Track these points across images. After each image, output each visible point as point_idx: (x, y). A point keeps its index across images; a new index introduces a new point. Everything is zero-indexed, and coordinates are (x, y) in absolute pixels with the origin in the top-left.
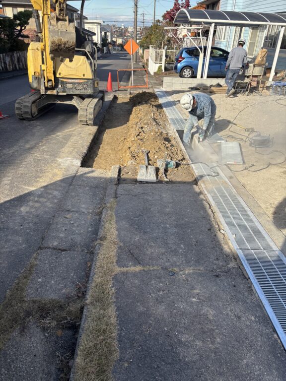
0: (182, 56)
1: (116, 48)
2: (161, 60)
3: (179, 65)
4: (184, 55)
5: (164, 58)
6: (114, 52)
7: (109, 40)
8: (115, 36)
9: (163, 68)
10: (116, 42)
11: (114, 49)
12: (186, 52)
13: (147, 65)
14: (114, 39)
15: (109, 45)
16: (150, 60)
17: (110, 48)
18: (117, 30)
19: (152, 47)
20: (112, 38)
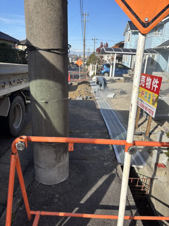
0: (104, 67)
1: (74, 65)
2: (95, 70)
3: (102, 71)
4: (105, 67)
5: (96, 68)
6: (73, 68)
7: (71, 62)
8: (74, 60)
9: (95, 73)
10: (74, 63)
11: (73, 66)
12: (106, 65)
13: (89, 73)
14: (73, 61)
15: (70, 64)
16: (90, 70)
17: (71, 65)
18: (75, 57)
19: (91, 64)
20: (72, 61)
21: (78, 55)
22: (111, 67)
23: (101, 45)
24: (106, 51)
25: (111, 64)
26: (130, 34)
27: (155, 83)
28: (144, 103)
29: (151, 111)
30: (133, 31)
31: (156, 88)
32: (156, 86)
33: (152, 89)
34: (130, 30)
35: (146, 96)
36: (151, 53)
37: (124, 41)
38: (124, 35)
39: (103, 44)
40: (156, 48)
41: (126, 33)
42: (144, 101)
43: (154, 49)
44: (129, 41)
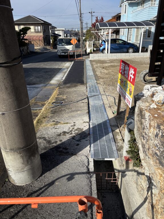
0: (102, 44)
2: (91, 47)
3: (101, 48)
5: (92, 45)
9: (92, 50)
13: (86, 49)
16: (87, 47)
18: (74, 32)
19: (88, 40)
20: (70, 37)
21: (77, 31)
22: (107, 43)
23: (96, 20)
24: (100, 27)
25: (106, 41)
26: (126, 5)
27: (132, 73)
28: (123, 91)
29: (128, 101)
30: (129, 1)
31: (132, 78)
32: (133, 77)
33: (129, 79)
34: (125, 1)
35: (125, 85)
36: (146, 26)
37: (121, 13)
38: (121, 6)
39: (99, 19)
40: (152, 19)
41: (122, 4)
42: (123, 90)
43: (150, 21)
44: (125, 13)
